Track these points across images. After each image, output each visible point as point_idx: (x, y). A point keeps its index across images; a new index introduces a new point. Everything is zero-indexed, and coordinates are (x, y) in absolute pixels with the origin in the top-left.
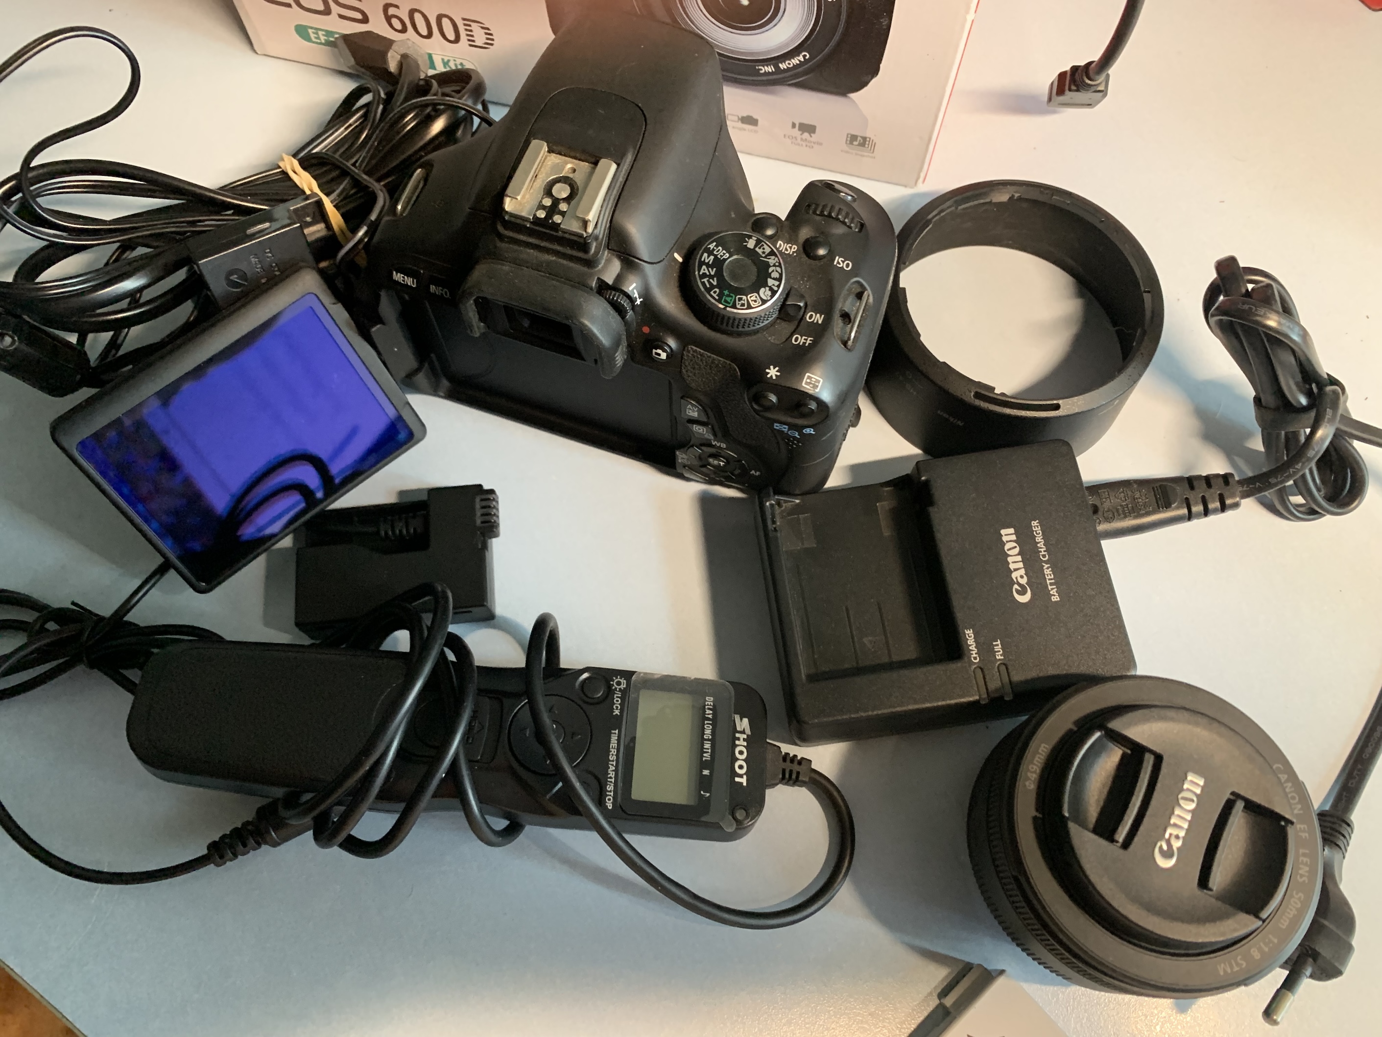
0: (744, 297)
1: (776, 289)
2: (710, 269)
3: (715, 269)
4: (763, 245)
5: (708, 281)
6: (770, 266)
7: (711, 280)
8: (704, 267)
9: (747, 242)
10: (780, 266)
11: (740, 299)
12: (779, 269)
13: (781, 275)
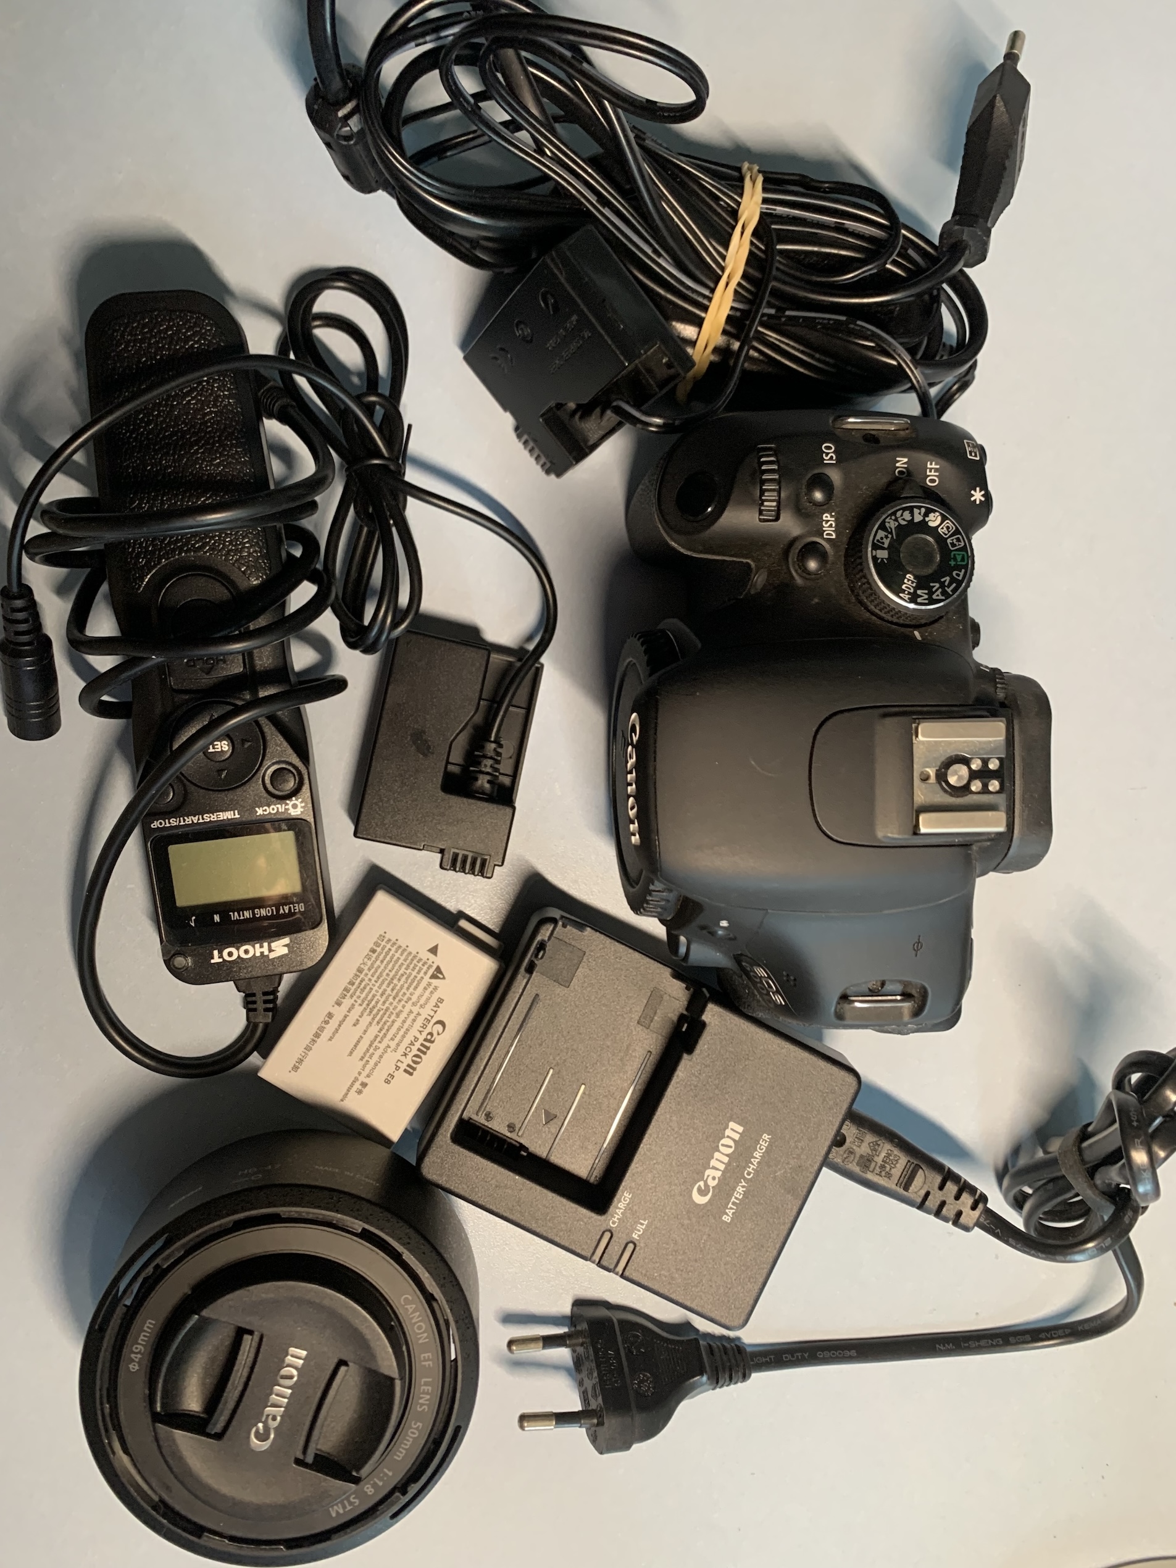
0: (949, 541)
1: (923, 510)
2: (934, 589)
3: (932, 584)
4: (878, 541)
5: (949, 586)
6: (899, 524)
7: (946, 584)
8: (934, 597)
9: (882, 559)
10: (894, 513)
11: (953, 545)
12: (899, 514)
13: (904, 509)
